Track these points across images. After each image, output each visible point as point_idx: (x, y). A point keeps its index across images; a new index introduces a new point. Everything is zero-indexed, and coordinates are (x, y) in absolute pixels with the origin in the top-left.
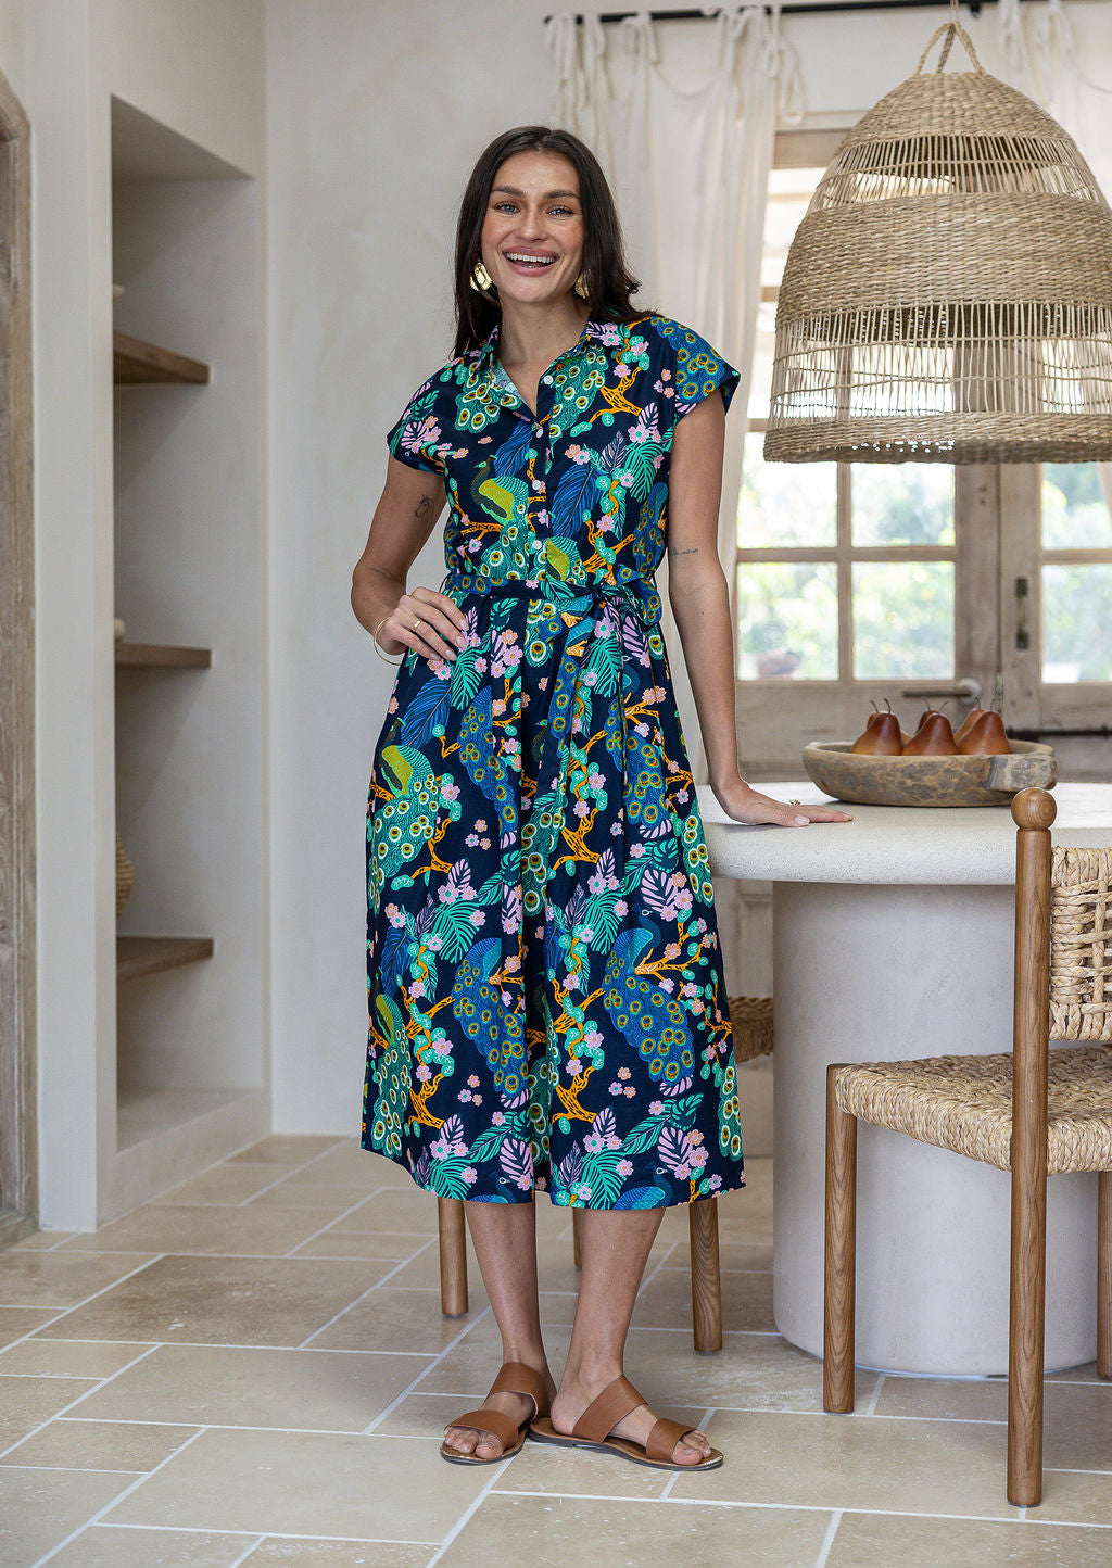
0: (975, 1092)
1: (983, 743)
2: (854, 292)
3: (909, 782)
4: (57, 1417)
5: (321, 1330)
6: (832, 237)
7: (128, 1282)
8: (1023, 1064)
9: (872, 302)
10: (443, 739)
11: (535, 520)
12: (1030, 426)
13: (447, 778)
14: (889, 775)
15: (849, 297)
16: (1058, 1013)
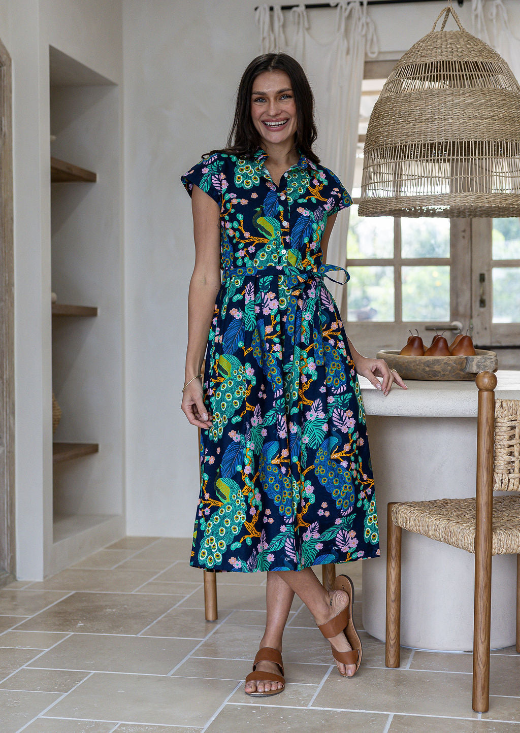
0: (458, 516)
1: (463, 350)
2: (406, 135)
3: (427, 369)
4: (23, 667)
5: (149, 627)
6: (395, 109)
7: (57, 605)
8: (481, 502)
9: (415, 140)
10: (243, 347)
11: (284, 240)
12: (491, 199)
13: (248, 366)
14: (417, 365)
15: (404, 138)
16: (497, 478)
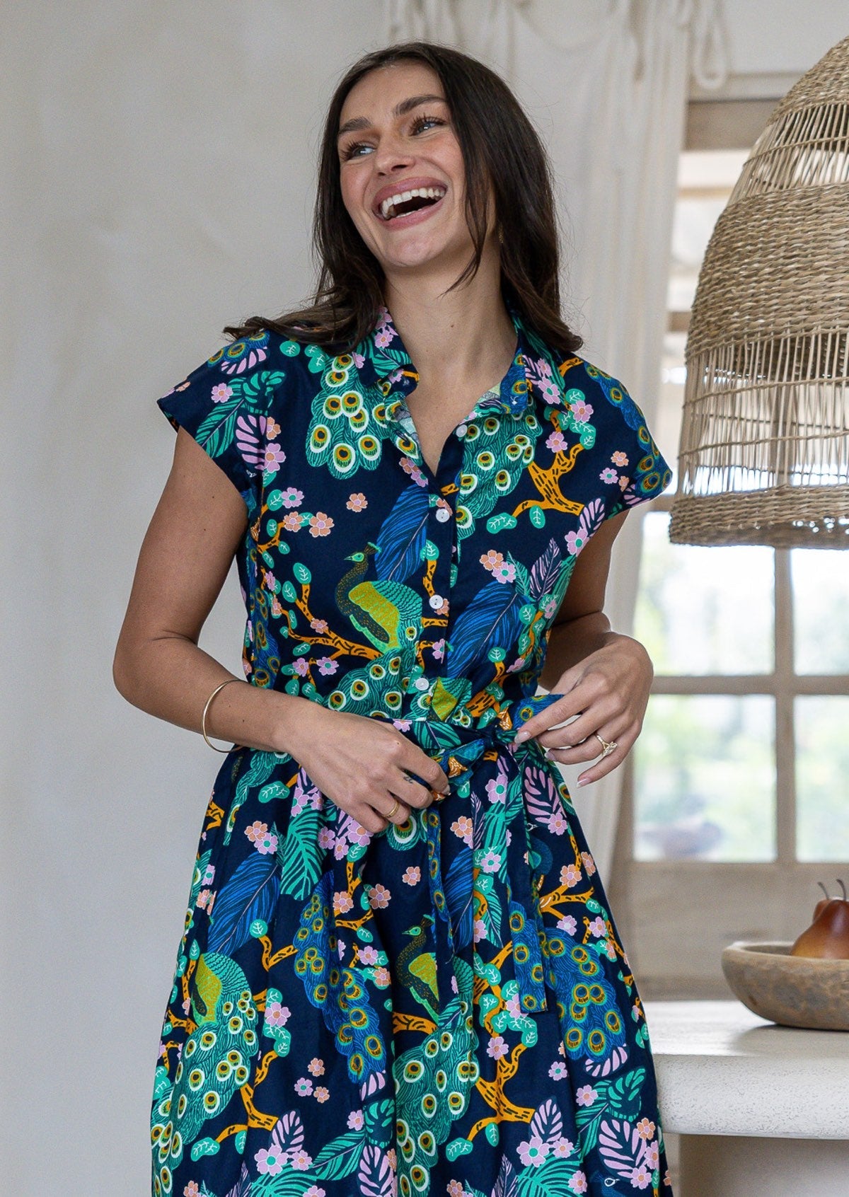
2: (807, 308)
6: (775, 232)
9: (834, 322)
10: (264, 940)
11: (428, 653)
13: (273, 997)
15: (801, 315)
